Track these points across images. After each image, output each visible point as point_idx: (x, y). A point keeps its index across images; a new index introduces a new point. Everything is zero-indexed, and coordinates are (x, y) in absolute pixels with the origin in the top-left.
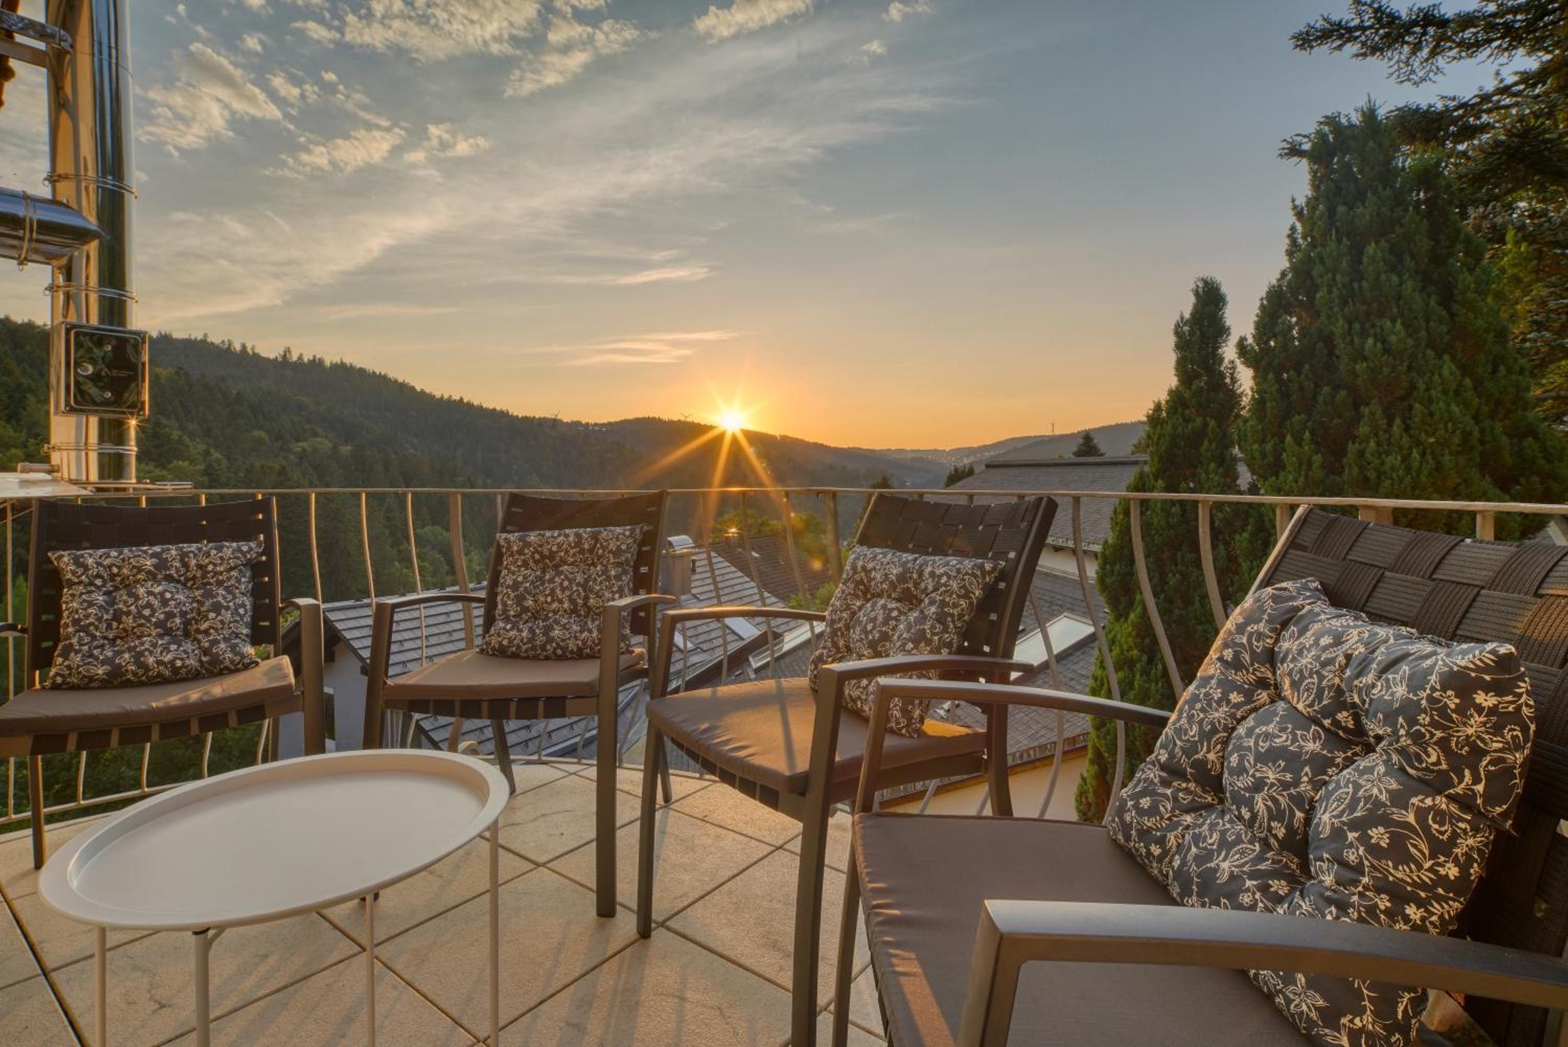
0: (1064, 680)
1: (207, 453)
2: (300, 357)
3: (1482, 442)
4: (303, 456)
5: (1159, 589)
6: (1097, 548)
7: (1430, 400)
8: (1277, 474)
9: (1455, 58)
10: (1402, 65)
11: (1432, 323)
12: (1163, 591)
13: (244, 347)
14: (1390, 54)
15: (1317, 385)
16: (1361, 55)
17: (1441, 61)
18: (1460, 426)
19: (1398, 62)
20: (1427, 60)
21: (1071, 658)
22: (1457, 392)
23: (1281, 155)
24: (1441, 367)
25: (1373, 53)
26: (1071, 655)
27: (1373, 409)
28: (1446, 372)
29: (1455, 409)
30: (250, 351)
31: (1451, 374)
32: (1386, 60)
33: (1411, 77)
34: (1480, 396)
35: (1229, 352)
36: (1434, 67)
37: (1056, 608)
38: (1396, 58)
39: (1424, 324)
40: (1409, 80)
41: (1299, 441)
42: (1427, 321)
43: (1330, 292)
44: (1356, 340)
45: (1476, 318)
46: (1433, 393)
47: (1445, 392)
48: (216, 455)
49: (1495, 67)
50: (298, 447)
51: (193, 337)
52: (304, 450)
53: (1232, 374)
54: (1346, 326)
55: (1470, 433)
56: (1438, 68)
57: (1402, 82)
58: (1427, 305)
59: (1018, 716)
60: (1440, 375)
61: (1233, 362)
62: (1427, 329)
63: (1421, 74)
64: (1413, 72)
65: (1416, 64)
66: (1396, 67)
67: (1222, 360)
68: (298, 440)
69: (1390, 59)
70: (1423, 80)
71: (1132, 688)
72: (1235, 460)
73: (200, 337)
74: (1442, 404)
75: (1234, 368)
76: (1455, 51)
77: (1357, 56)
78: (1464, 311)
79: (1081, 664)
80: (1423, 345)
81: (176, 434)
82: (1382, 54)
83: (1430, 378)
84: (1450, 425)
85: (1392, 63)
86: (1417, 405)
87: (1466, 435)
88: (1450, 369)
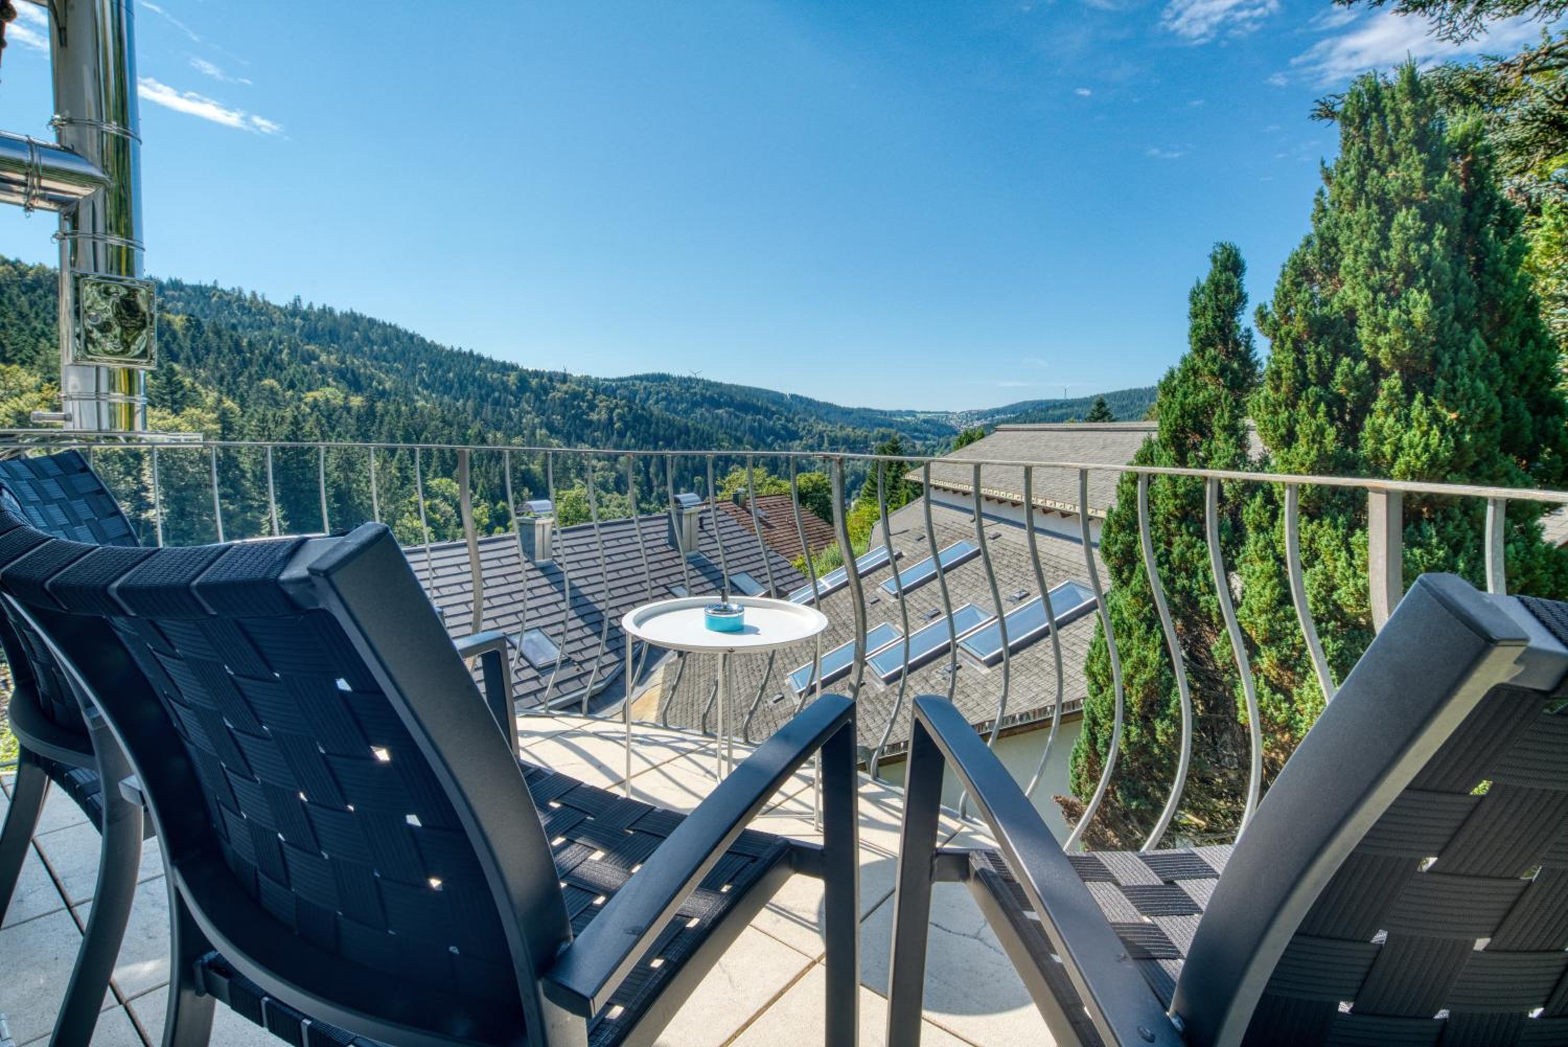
0: (1067, 645)
1: (220, 401)
2: (311, 306)
3: (1504, 419)
4: (315, 406)
5: (1163, 559)
6: (1103, 514)
7: (1455, 376)
8: (1289, 446)
9: (1500, 15)
10: (1444, 22)
11: (1460, 295)
12: (1168, 561)
13: (254, 294)
14: (1432, 9)
15: (1335, 357)
16: (1403, 10)
17: (1485, 19)
18: (1484, 403)
19: (1440, 18)
20: (1470, 17)
21: (1074, 623)
22: (1484, 367)
23: (1313, 116)
24: (1469, 342)
25: (1415, 9)
26: (1075, 620)
27: (1393, 382)
28: (1473, 347)
29: (1481, 385)
30: (260, 299)
31: (1479, 348)
32: (1428, 16)
33: (1454, 34)
34: (1506, 372)
35: (1246, 320)
36: (1477, 25)
37: (1061, 573)
38: (1438, 14)
39: (1452, 296)
40: (1451, 37)
41: (1313, 413)
42: (1456, 292)
43: (1355, 261)
44: (1380, 310)
45: (1505, 290)
46: (1459, 368)
47: (1471, 368)
48: (228, 403)
49: (1542, 25)
50: (309, 397)
51: (203, 284)
52: (315, 399)
53: (1248, 343)
54: (1371, 295)
55: (1492, 410)
56: (1481, 25)
57: (1443, 40)
58: (1456, 275)
59: (1019, 679)
60: (1468, 350)
61: (1248, 330)
62: (1455, 301)
63: (1463, 31)
64: (1456, 29)
65: (1459, 21)
66: (1437, 24)
67: (1238, 327)
68: (310, 389)
69: (1432, 15)
70: (1465, 38)
71: (1129, 656)
72: (1247, 429)
73: (210, 284)
74: (1466, 380)
75: (1250, 337)
76: (1501, 8)
77: (1397, 11)
78: (1493, 282)
79: (1084, 629)
80: (1450, 317)
81: (188, 381)
82: (1424, 9)
83: (1456, 353)
84: (1473, 402)
85: (1434, 18)
86: (1440, 380)
87: (1489, 412)
88: (1478, 343)
